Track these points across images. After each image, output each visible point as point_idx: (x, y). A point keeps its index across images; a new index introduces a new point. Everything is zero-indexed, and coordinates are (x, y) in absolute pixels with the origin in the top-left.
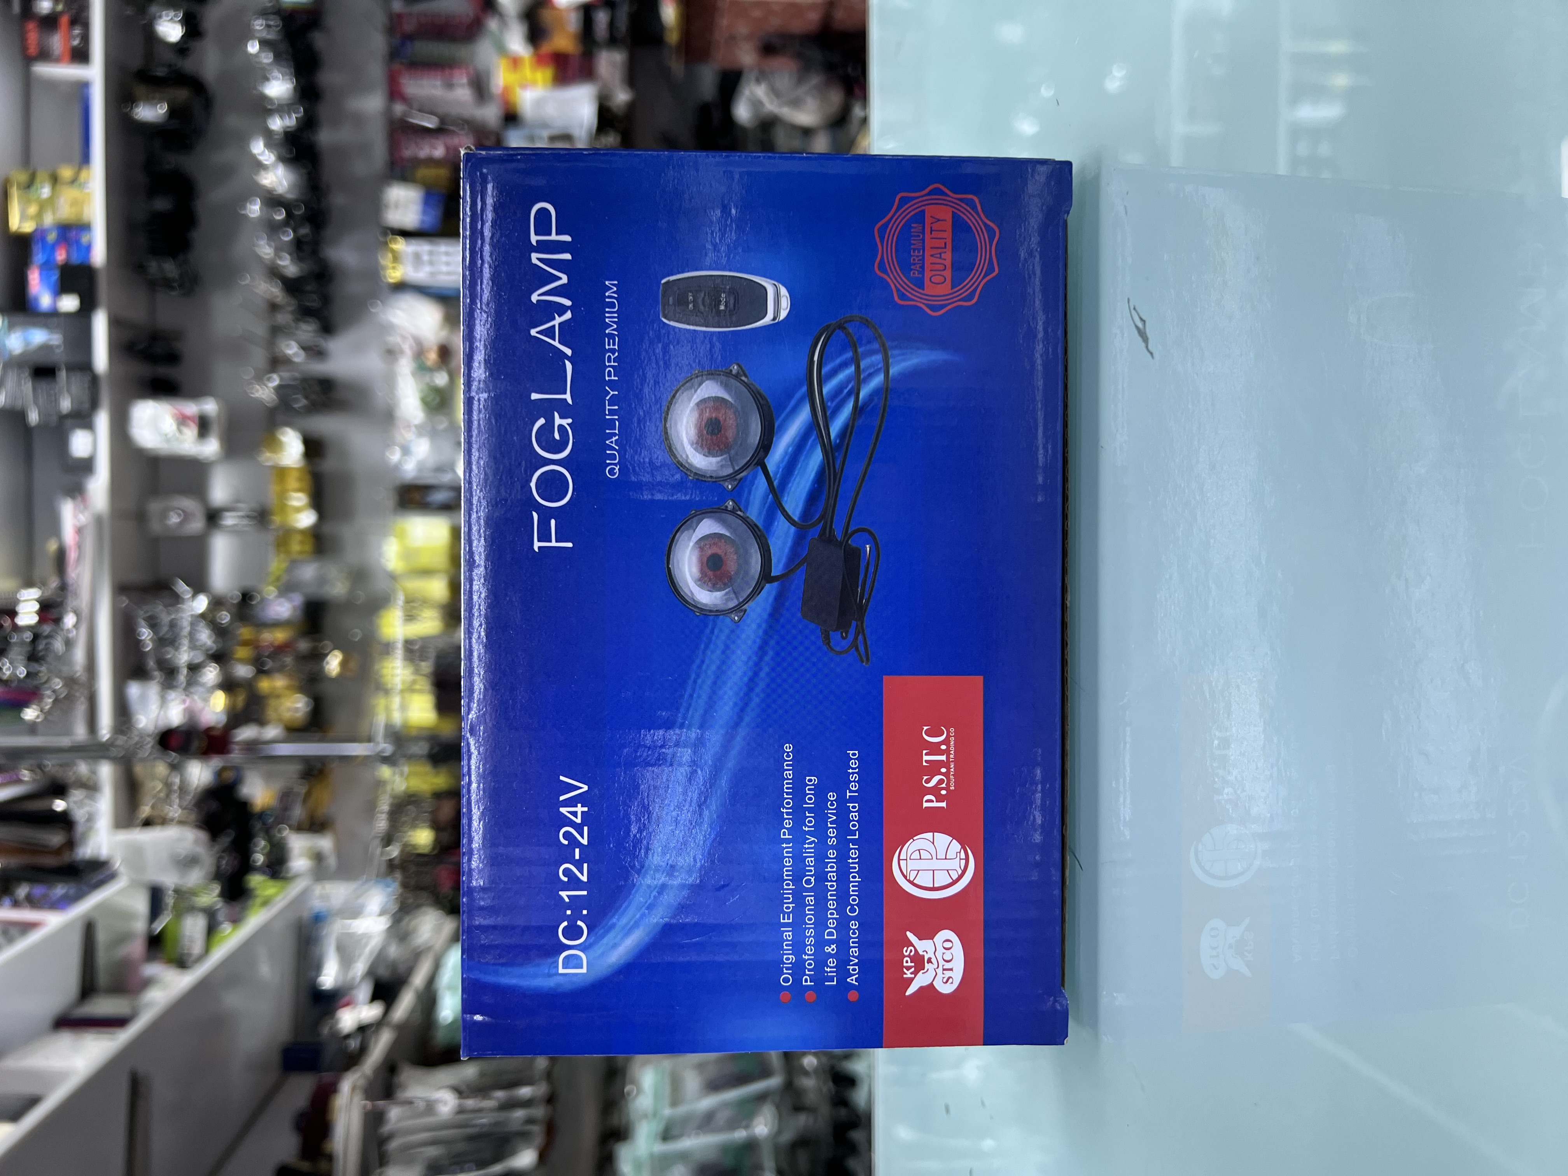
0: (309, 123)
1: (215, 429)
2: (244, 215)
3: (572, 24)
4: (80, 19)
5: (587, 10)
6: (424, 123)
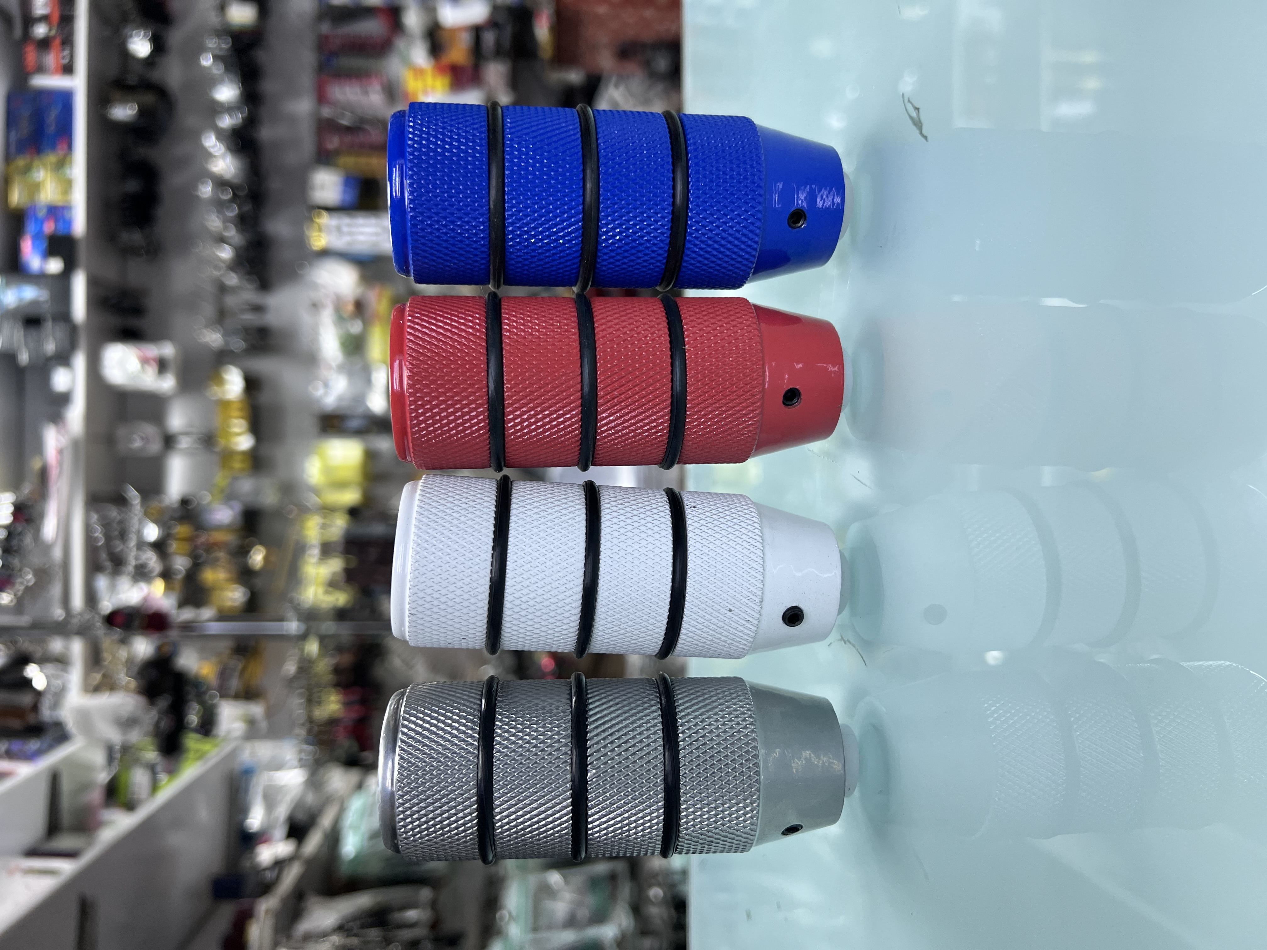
0: (252, 120)
1: (172, 368)
2: (198, 195)
3: (464, 41)
4: (68, 41)
5: (477, 31)
6: (345, 122)
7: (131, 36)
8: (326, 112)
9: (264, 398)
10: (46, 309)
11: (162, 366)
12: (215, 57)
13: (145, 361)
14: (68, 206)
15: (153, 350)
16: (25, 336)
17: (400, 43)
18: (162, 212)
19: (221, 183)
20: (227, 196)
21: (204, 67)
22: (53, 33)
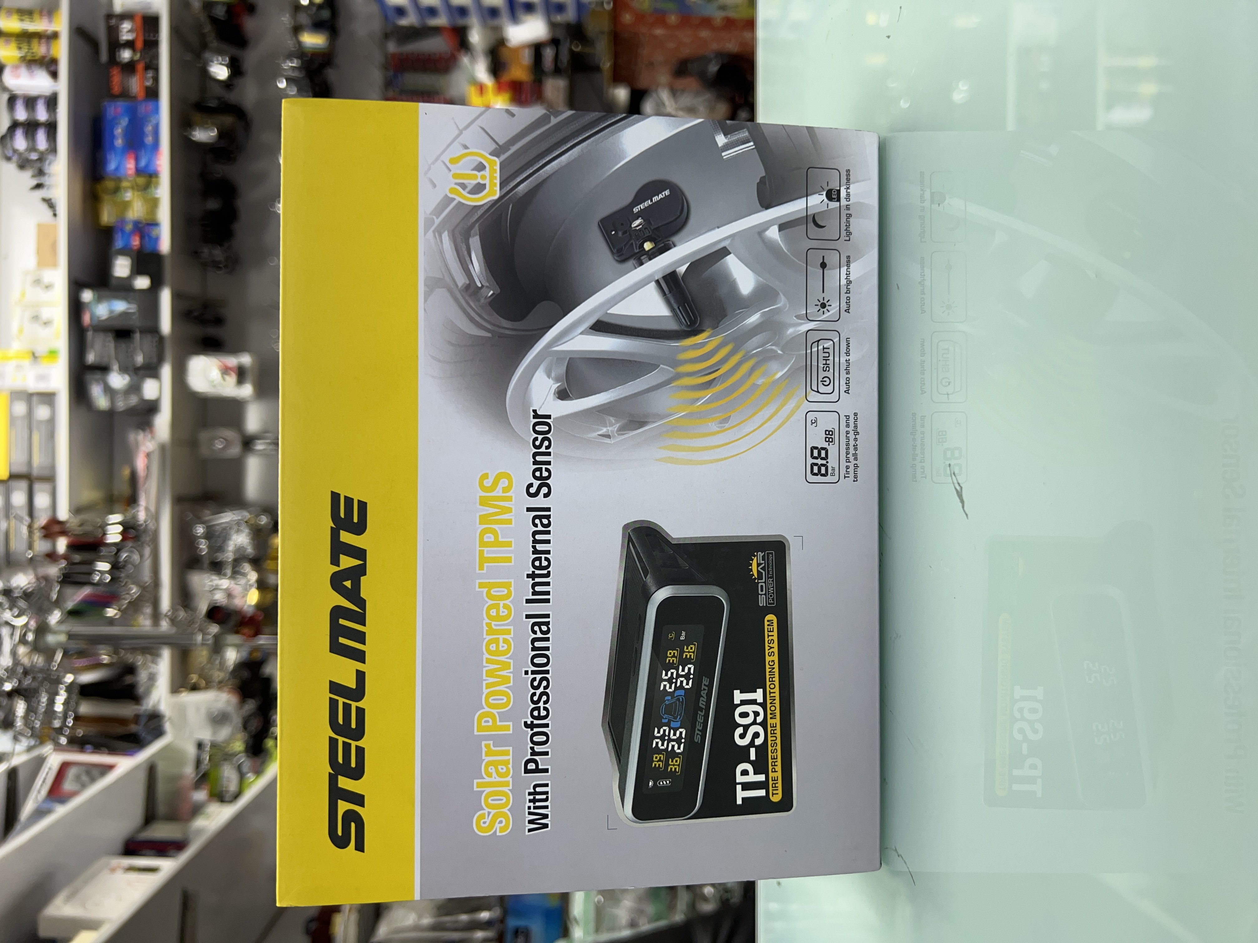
1: (250, 376)
2: (274, 211)
3: (527, 58)
4: (153, 66)
5: (537, 48)
7: (212, 61)
10: (136, 322)
11: (241, 374)
12: (289, 80)
13: (225, 371)
14: (154, 224)
15: (232, 361)
16: (116, 347)
17: (465, 60)
18: (239, 227)
21: (280, 89)
22: (137, 57)
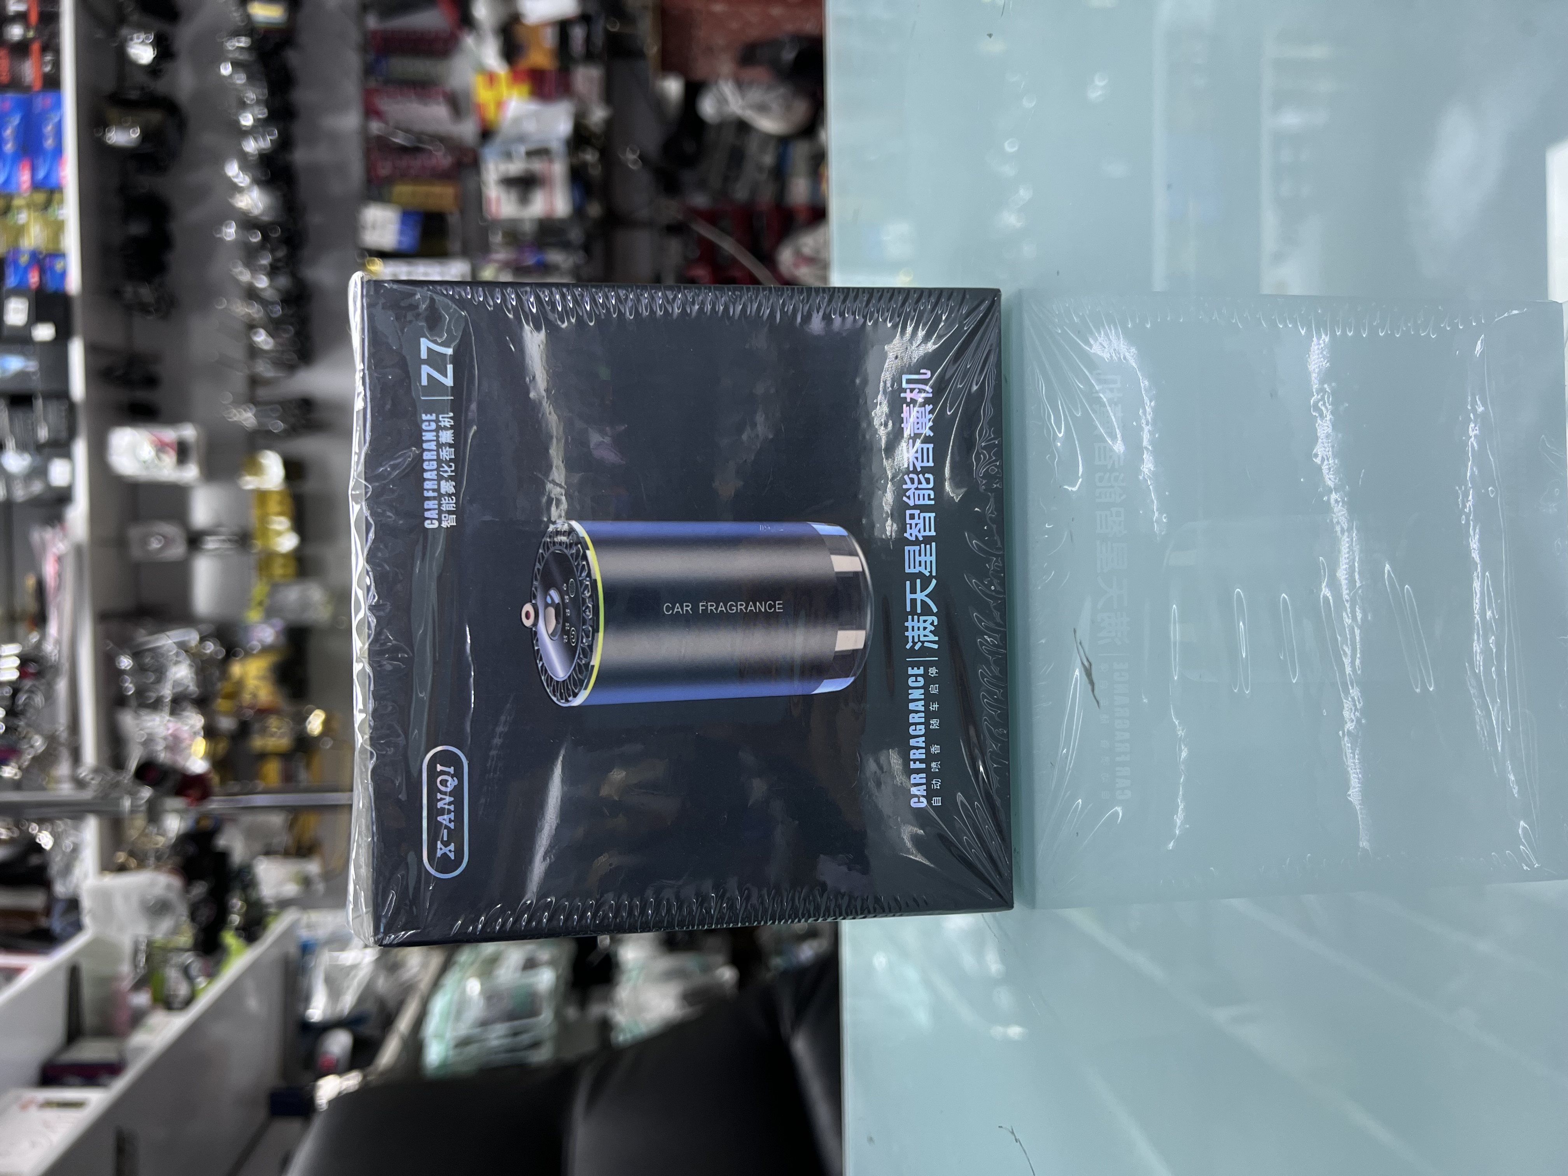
0: (284, 144)
1: (194, 455)
2: (219, 238)
3: (549, 39)
4: (51, 46)
5: (563, 26)
6: (399, 139)
7: (132, 39)
8: (375, 127)
9: (310, 486)
10: (37, 384)
11: (182, 452)
12: (236, 64)
13: (161, 447)
14: (58, 254)
15: (170, 434)
16: (11, 420)
17: (469, 41)
18: (175, 259)
19: (248, 223)
20: (256, 238)
21: (224, 76)
22: (31, 34)
